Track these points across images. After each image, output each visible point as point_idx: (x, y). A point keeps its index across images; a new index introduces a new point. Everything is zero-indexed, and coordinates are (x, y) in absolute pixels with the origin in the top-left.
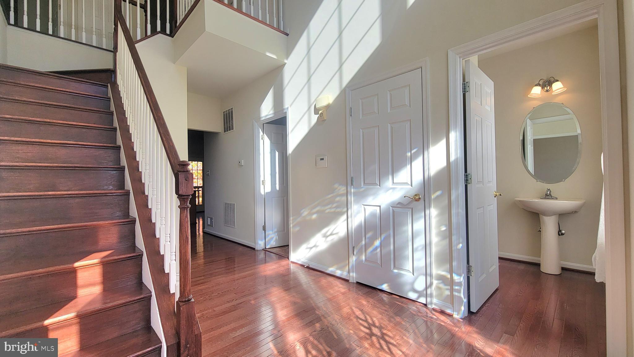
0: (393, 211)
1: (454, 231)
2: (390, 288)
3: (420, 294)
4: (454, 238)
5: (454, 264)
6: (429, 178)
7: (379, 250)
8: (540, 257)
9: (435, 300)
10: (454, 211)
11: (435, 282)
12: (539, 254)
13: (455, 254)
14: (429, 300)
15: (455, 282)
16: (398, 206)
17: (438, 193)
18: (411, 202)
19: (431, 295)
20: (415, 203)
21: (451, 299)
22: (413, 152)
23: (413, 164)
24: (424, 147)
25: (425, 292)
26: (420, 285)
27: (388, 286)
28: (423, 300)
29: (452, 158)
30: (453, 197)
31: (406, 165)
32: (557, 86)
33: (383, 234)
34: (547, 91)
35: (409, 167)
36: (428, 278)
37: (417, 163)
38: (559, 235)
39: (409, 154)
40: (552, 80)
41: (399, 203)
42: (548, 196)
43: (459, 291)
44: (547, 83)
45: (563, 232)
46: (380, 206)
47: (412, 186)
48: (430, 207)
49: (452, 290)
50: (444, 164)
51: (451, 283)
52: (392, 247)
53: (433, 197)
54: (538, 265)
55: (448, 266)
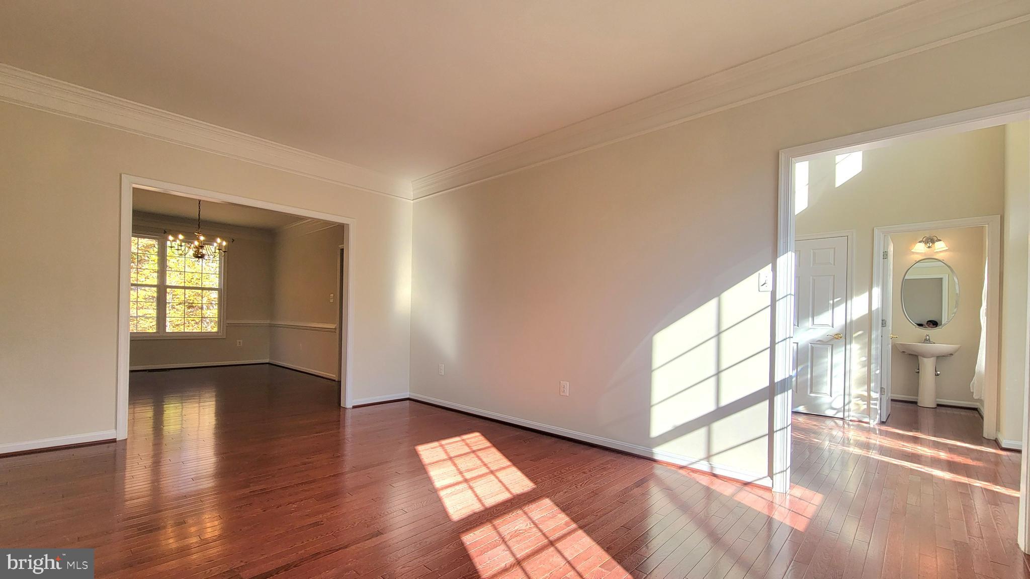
0: (812, 348)
1: (873, 361)
2: (807, 410)
3: (838, 411)
4: (873, 366)
5: (872, 385)
6: (851, 322)
7: (794, 379)
8: (917, 396)
9: (852, 413)
10: (873, 346)
11: (854, 401)
12: (916, 393)
13: (873, 378)
14: (846, 414)
15: (872, 398)
16: (818, 343)
17: (860, 333)
18: (831, 340)
19: (849, 410)
20: (836, 340)
21: (868, 412)
22: (835, 300)
23: (835, 309)
24: (847, 298)
25: (843, 409)
26: (839, 404)
27: (805, 407)
28: (840, 415)
29: (874, 308)
30: (873, 336)
31: (828, 310)
32: (940, 246)
33: (800, 365)
34: (929, 247)
35: (830, 311)
36: (847, 397)
37: (840, 310)
38: (936, 375)
39: (831, 302)
40: (936, 239)
41: (819, 341)
42: (927, 341)
43: (876, 404)
44: (930, 240)
45: (939, 373)
46: (797, 343)
47: (833, 327)
48: (851, 343)
49: (869, 404)
50: (866, 311)
51: (868, 399)
52: (809, 376)
53: (854, 336)
54: (915, 403)
55: (866, 387)
